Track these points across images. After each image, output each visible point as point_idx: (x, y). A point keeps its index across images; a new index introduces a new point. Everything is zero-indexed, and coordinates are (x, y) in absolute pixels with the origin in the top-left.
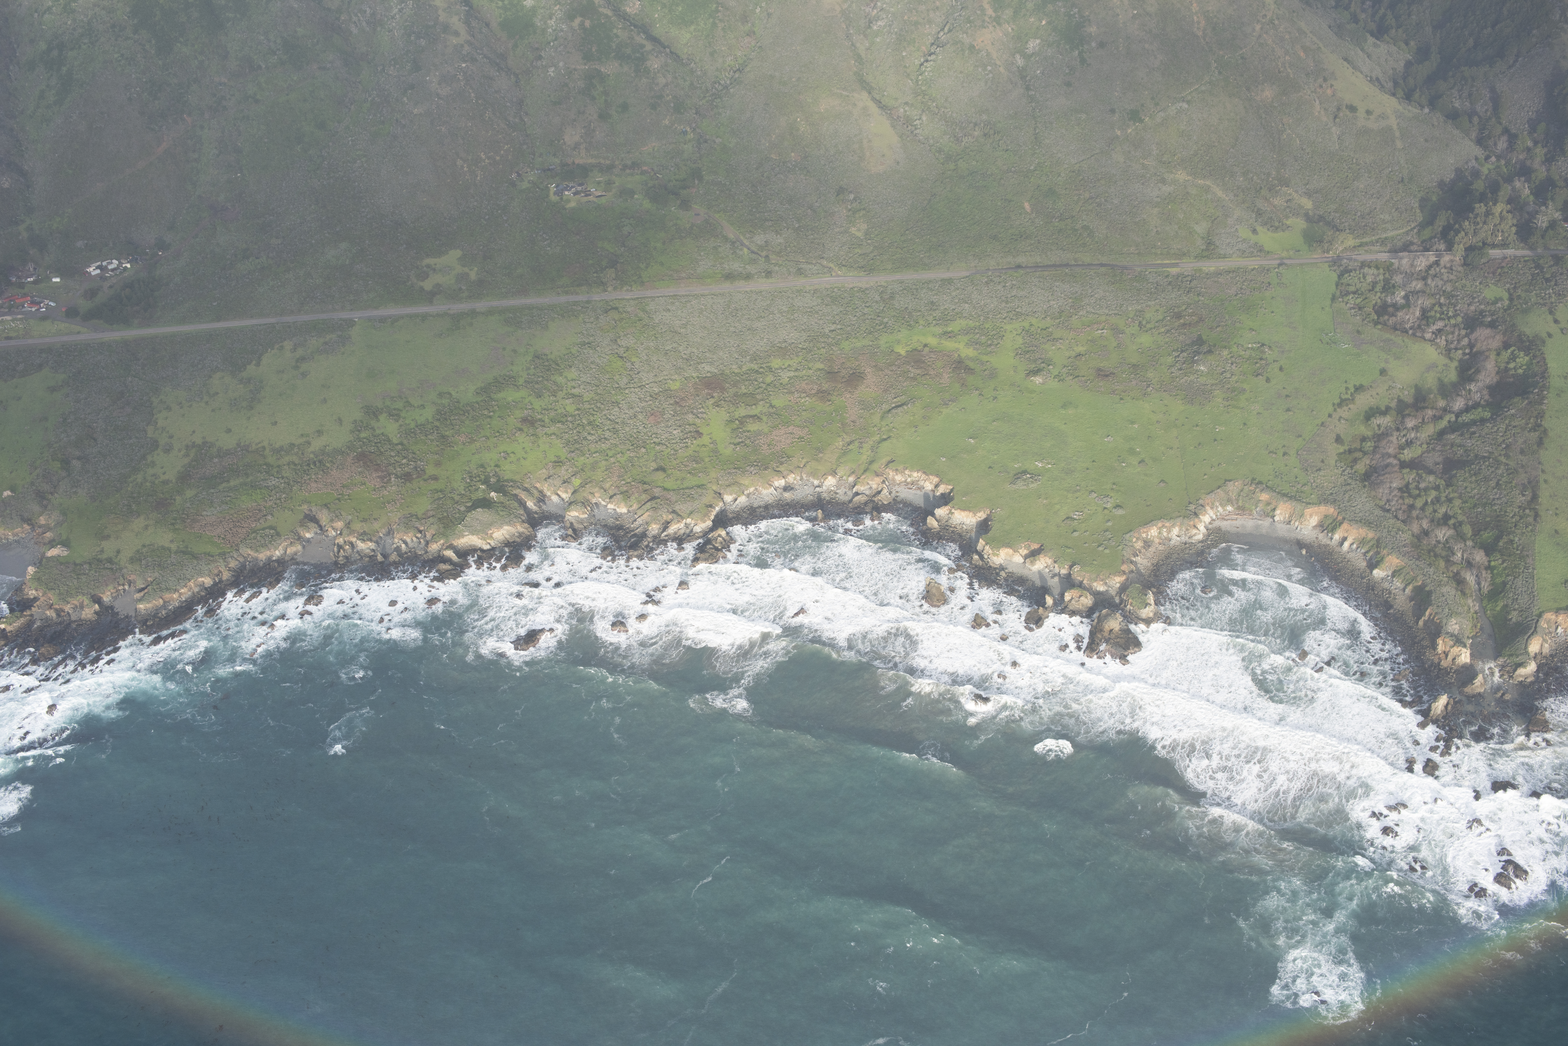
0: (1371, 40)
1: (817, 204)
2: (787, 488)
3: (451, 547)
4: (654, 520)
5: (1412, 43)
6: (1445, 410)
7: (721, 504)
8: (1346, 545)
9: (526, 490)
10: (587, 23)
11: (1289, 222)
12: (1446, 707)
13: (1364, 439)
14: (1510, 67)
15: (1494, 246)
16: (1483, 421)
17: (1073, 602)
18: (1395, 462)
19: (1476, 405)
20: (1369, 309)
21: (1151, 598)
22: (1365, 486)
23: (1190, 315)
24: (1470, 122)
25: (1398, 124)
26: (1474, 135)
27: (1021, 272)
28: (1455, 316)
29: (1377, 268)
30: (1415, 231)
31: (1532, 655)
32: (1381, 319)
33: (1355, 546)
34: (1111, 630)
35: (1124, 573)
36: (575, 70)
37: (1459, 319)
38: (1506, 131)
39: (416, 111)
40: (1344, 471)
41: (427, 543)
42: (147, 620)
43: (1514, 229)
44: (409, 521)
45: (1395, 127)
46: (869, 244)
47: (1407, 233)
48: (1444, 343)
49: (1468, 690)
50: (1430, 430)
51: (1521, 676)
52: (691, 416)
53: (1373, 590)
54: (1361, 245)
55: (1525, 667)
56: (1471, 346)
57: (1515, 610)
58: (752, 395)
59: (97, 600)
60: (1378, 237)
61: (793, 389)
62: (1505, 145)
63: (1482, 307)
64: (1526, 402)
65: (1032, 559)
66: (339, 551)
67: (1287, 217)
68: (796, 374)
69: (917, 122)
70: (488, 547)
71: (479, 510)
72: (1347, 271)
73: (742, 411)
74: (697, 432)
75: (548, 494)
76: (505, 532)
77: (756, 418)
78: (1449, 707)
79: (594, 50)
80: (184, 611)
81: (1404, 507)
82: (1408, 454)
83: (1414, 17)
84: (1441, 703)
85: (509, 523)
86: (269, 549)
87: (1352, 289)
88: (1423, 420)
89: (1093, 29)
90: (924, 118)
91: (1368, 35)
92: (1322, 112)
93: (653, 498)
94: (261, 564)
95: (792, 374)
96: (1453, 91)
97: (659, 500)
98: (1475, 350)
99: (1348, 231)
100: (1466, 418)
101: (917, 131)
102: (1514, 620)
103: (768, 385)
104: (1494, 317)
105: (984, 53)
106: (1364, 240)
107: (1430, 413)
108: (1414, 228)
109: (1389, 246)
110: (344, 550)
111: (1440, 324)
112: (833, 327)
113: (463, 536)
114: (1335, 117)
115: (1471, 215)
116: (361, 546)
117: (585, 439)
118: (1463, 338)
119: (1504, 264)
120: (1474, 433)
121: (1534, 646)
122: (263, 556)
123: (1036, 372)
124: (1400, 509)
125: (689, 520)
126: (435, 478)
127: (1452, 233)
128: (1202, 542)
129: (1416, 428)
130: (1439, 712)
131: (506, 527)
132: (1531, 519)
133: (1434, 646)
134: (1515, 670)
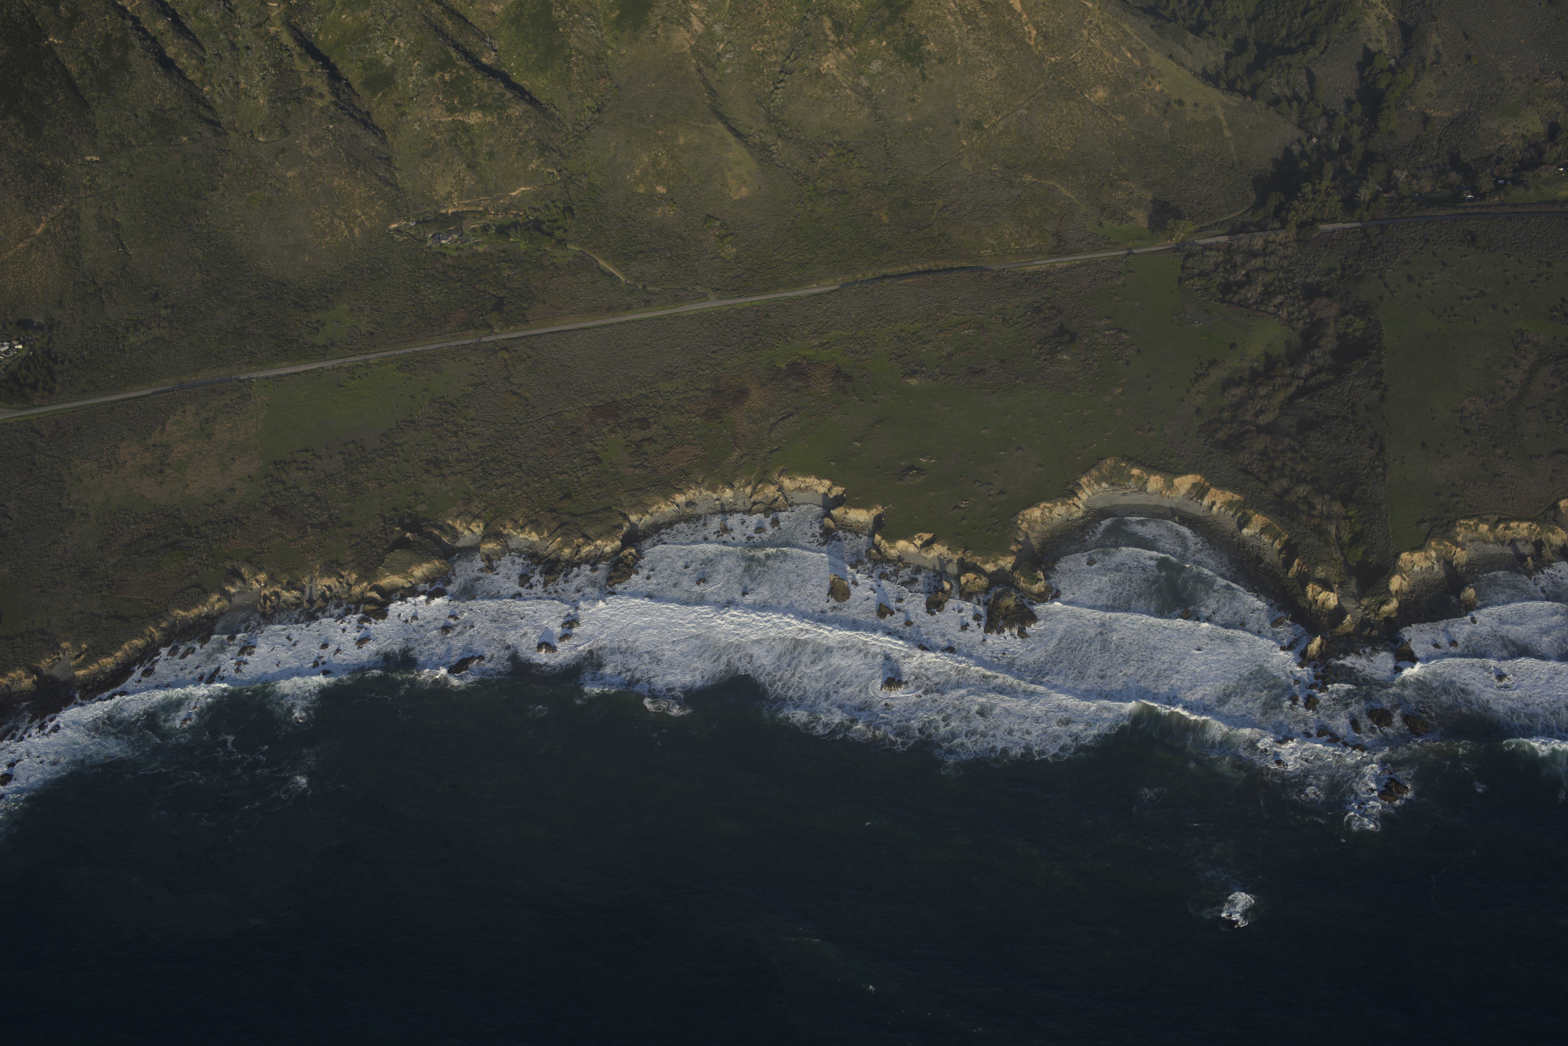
0: (1191, 37)
1: (686, 233)
2: (689, 504)
3: (375, 588)
4: (566, 544)
5: (1229, 36)
6: (1292, 376)
7: (627, 524)
8: (1215, 509)
9: (440, 528)
10: (447, 77)
11: (1131, 214)
12: (1320, 647)
13: (1222, 410)
14: (1321, 53)
15: (1323, 221)
16: (1329, 383)
17: (969, 584)
18: (1253, 428)
19: (1321, 370)
20: (1213, 290)
21: (1041, 575)
22: (1226, 453)
23: (1051, 308)
24: (1290, 107)
25: (1224, 113)
26: (1294, 119)
27: (887, 281)
28: (1295, 288)
29: (1218, 250)
30: (1250, 212)
31: (1394, 593)
32: (1227, 297)
33: (1223, 510)
34: (1008, 607)
35: (1013, 553)
36: (440, 122)
37: (1298, 291)
38: (1325, 112)
39: (289, 174)
40: (1206, 441)
41: (350, 586)
42: (86, 685)
43: (1339, 205)
44: (332, 568)
45: (1221, 117)
46: (739, 267)
47: (1242, 215)
48: (1285, 315)
49: (1339, 630)
50: (1282, 396)
51: (1385, 613)
52: (588, 444)
53: (1243, 547)
54: (1201, 230)
55: (1388, 604)
56: (1312, 314)
57: (1373, 553)
58: (645, 420)
59: (36, 671)
60: (1215, 221)
61: (683, 410)
62: (1325, 125)
63: (1318, 278)
64: (1366, 363)
65: (926, 548)
66: (265, 603)
67: (1129, 209)
68: (685, 396)
69: (773, 148)
70: (410, 585)
71: (397, 550)
72: (1190, 255)
73: (638, 434)
74: (597, 458)
75: (461, 529)
76: (424, 570)
77: (652, 440)
78: (1324, 648)
79: (456, 102)
80: (122, 673)
81: (1264, 469)
82: (1263, 420)
83: (1228, 12)
84: (1315, 644)
85: (428, 561)
86: (197, 607)
87: (1196, 271)
88: (1274, 387)
89: (931, 46)
90: (779, 143)
91: (1188, 33)
92: (1153, 108)
93: (562, 525)
94: (191, 621)
95: (680, 396)
96: (1271, 79)
97: (567, 526)
98: (1315, 319)
99: (1187, 218)
100: (1312, 382)
101: (774, 156)
102: (1374, 563)
103: (660, 408)
104: (1330, 287)
105: (829, 78)
106: (1203, 225)
107: (1279, 381)
108: (1249, 210)
109: (1227, 229)
110: (271, 601)
111: (1280, 298)
112: (715, 348)
113: (385, 577)
114: (1166, 112)
115: (1299, 194)
116: (285, 594)
117: (491, 474)
118: (1304, 308)
119: (1334, 237)
120: (1322, 395)
121: (1396, 583)
122: (194, 612)
123: (912, 374)
124: (1261, 471)
125: (599, 542)
126: (349, 524)
127: (1283, 212)
128: (1082, 518)
129: (1268, 396)
130: (1314, 653)
131: (425, 565)
132: (1380, 470)
133: (1305, 594)
134: (1379, 608)
